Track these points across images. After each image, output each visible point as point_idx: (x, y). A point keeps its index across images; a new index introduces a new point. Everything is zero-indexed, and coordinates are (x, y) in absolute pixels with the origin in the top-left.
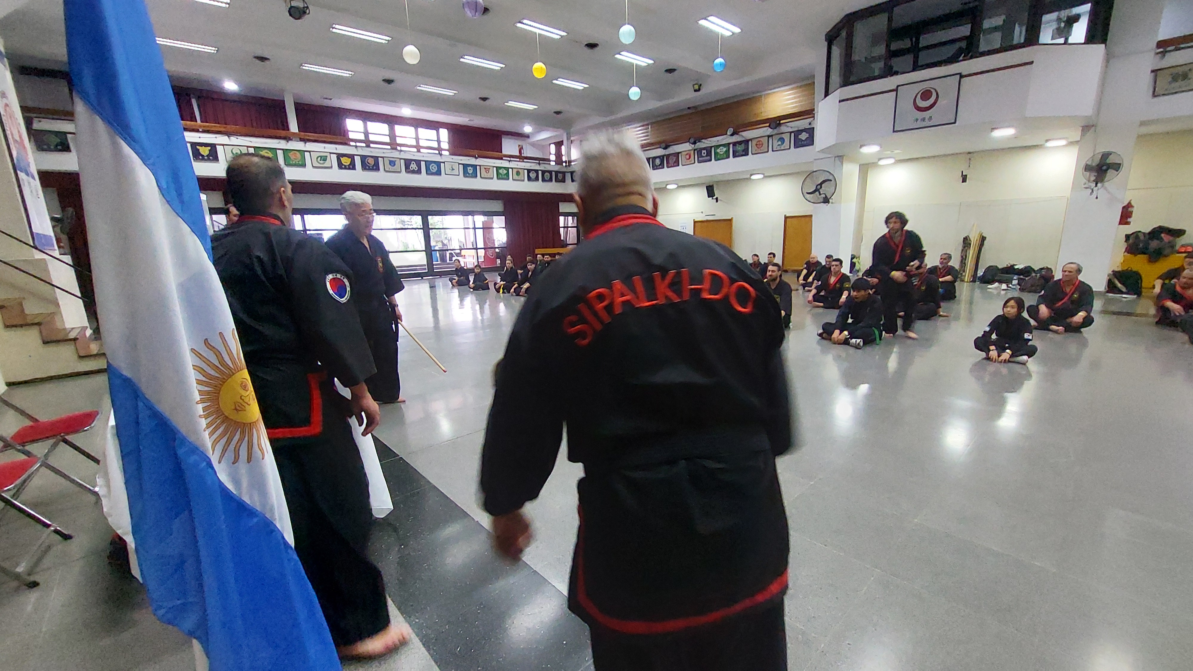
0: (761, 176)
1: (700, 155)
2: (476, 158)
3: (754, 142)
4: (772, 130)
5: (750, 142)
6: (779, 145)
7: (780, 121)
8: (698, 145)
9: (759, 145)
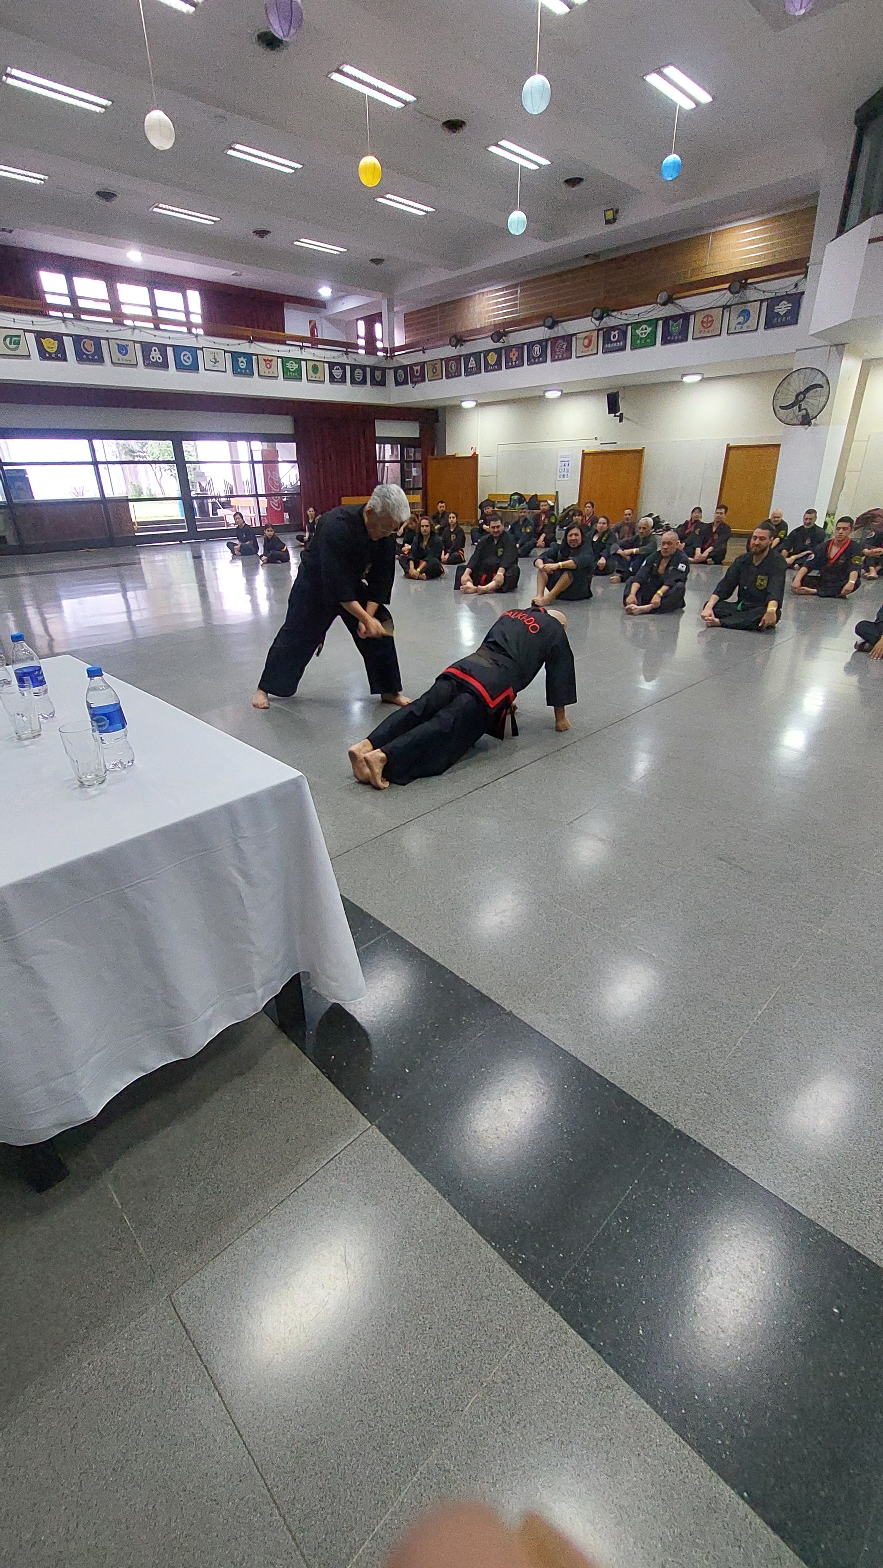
0: (698, 378)
1: (607, 339)
2: (251, 342)
3: (700, 317)
4: (731, 295)
5: (692, 317)
6: (739, 323)
7: (746, 280)
8: (606, 322)
9: (707, 323)
